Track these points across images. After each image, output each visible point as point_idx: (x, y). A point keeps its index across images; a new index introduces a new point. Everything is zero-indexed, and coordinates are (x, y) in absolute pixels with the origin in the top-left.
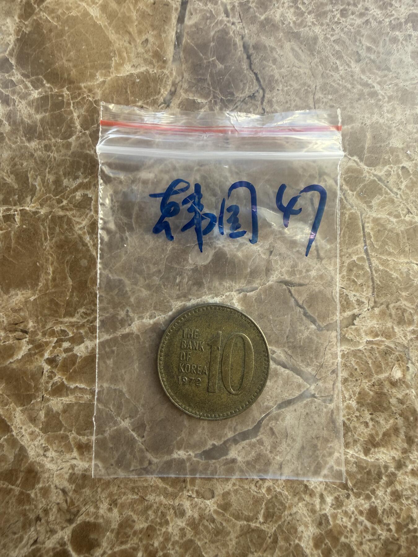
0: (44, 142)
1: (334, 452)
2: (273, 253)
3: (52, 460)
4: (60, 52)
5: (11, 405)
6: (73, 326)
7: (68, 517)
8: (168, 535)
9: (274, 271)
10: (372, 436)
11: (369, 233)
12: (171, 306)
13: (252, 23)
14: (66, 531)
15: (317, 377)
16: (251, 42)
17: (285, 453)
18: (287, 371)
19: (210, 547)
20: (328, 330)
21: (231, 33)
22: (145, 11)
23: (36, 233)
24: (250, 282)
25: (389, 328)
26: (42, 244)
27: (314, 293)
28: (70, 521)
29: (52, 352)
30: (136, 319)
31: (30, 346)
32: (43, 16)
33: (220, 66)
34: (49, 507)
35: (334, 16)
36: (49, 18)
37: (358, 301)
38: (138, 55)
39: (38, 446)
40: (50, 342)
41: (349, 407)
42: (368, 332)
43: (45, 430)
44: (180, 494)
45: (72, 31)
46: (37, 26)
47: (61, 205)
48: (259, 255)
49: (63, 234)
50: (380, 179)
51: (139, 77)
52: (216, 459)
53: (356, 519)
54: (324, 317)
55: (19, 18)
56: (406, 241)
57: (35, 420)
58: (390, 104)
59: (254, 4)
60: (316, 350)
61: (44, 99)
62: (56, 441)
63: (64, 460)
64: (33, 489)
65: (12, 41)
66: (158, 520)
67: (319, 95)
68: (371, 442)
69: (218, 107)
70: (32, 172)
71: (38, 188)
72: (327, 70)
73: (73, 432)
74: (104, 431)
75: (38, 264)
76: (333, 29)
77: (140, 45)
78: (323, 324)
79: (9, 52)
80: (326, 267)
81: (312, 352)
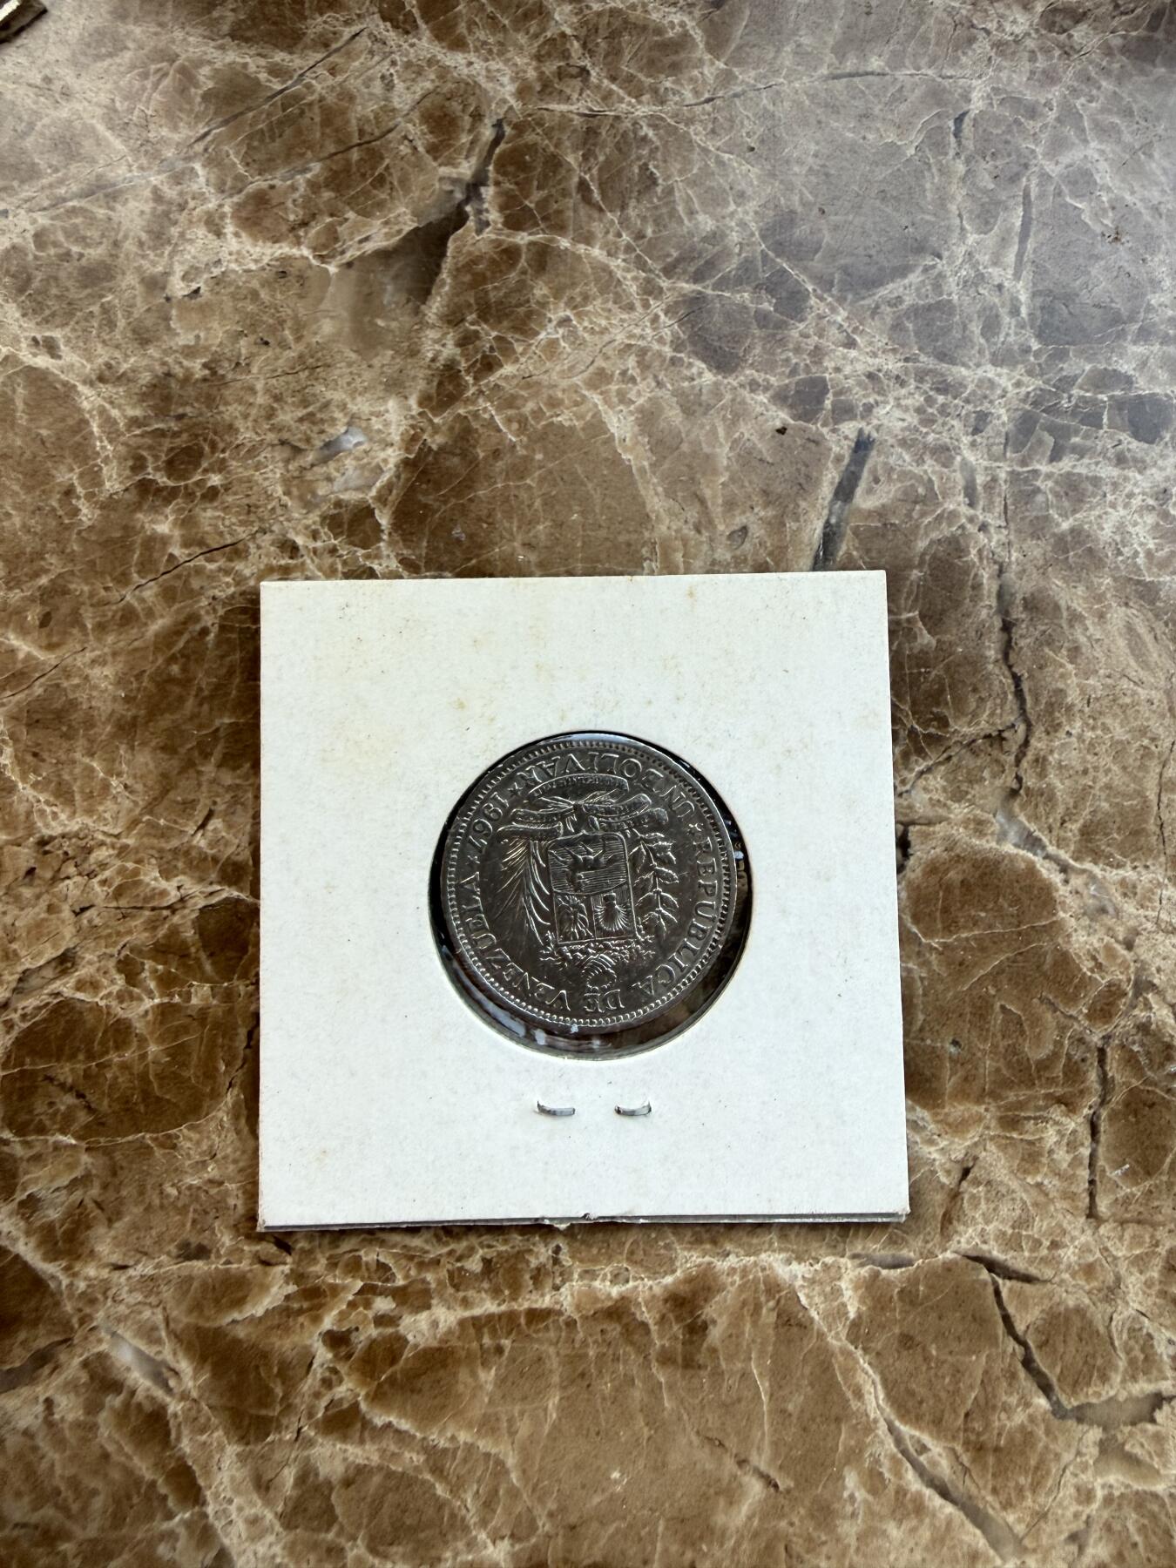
2: (971, 1176)
4: (510, 519)
5: (216, 1435)
6: (411, 1258)
9: (965, 1224)
12: (672, 1261)
13: (1032, 535)
15: (1025, 1542)
16: (1022, 588)
18: (949, 1509)
20: (1080, 1420)
21: (973, 552)
22: (754, 447)
24: (895, 1243)
27: (1062, 1308)
29: (343, 1316)
30: (576, 1276)
31: (292, 1288)
32: (485, 409)
33: (926, 639)
36: (497, 419)
39: (264, 1559)
40: (344, 1288)
43: (289, 1519)
45: (551, 465)
46: (464, 435)
48: (933, 1172)
54: (1076, 1383)
55: (420, 404)
57: (268, 1489)
59: (1050, 484)
60: (1037, 1468)
62: (311, 1557)
65: (391, 465)
73: (359, 1542)
74: (439, 1559)
77: (724, 539)
78: (1070, 1402)
79: (379, 491)
80: (1109, 1245)
81: (1026, 1472)
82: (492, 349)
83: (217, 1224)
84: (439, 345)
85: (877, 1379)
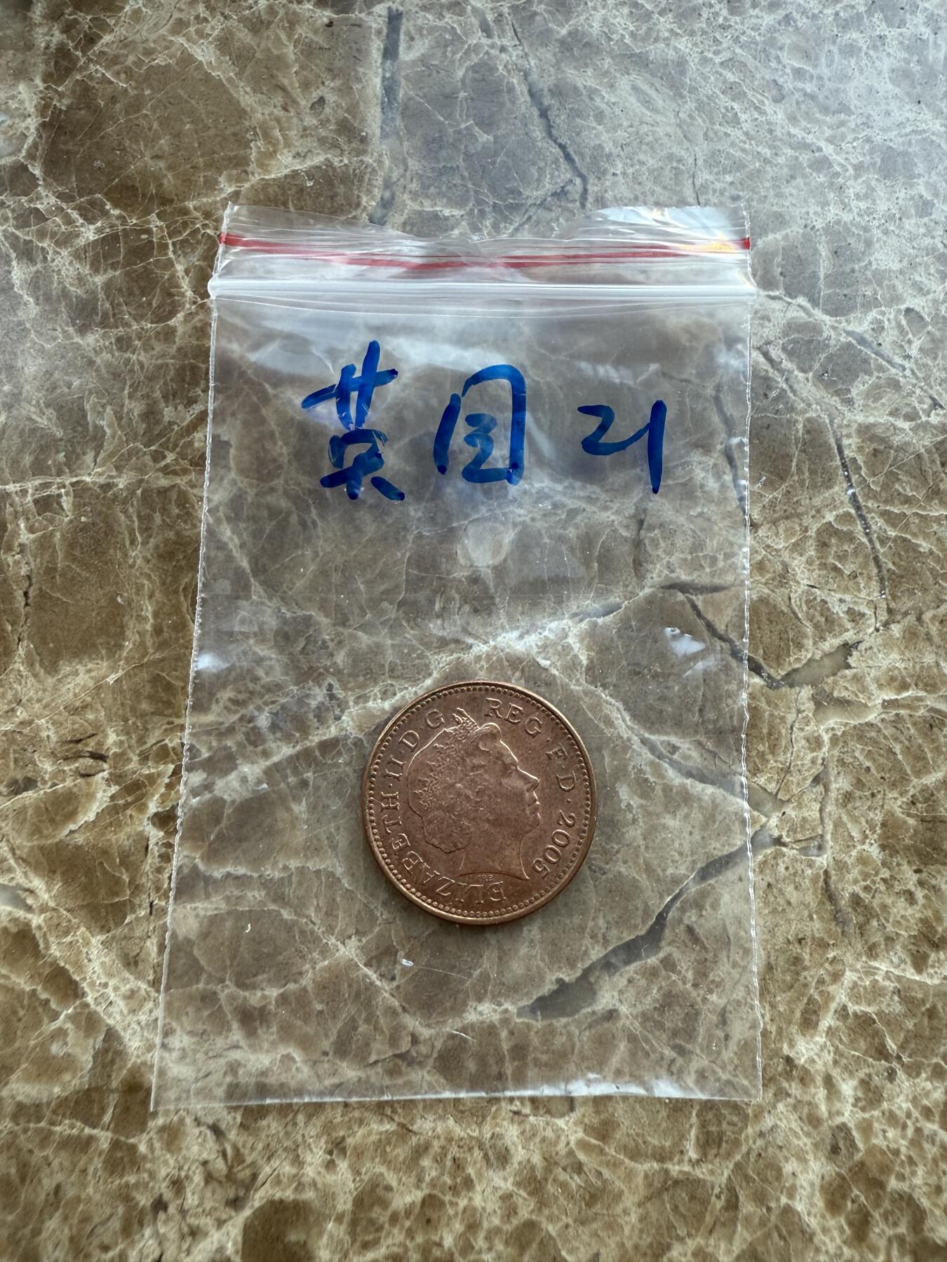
0: (114, 333)
1: (843, 972)
2: (645, 524)
3: (183, 1057)
4: (137, 142)
5: (79, 933)
6: (209, 733)
7: (232, 1195)
8: (473, 1215)
9: (652, 563)
10: (924, 921)
11: (854, 460)
12: (427, 666)
13: (541, 45)
14: (230, 1228)
15: (779, 796)
16: (545, 83)
17: (728, 985)
18: (710, 789)
19: (578, 1235)
20: (792, 686)
21: (501, 68)
22: (312, 41)
23: (110, 530)
24: (602, 594)
25: (929, 667)
26: (126, 555)
28: (235, 1203)
29: (164, 798)
31: (114, 789)
32: (97, 71)
33: (484, 138)
34: (183, 1174)
35: (716, 14)
36: (108, 75)
37: (850, 612)
38: (305, 133)
39: (148, 1025)
40: (159, 775)
41: (863, 860)
42: (883, 682)
44: (493, 1109)
45: (159, 96)
46: (85, 93)
47: (163, 463)
48: (615, 531)
49: (171, 527)
50: (862, 341)
51: (311, 177)
52: (568, 1015)
53: (918, 1131)
54: (778, 657)
55: (44, 81)
56: (940, 469)
57: (136, 963)
58: (860, 181)
59: (543, 6)
60: (770, 734)
61: (108, 242)
62: (190, 1010)
63: (211, 1054)
64: (143, 1131)
65: (32, 130)
66: (448, 1180)
67: (704, 176)
68: (925, 936)
69: (488, 223)
70: (93, 399)
71: (108, 431)
72: (714, 124)
73: (227, 982)
74: (301, 974)
75: (119, 600)
76: (716, 40)
77: (308, 110)
78: (778, 674)
79: (28, 151)
80: (769, 542)
81: (762, 739)
82: (90, 28)
83: (36, 756)
84: (48, 36)
85: (620, 705)
